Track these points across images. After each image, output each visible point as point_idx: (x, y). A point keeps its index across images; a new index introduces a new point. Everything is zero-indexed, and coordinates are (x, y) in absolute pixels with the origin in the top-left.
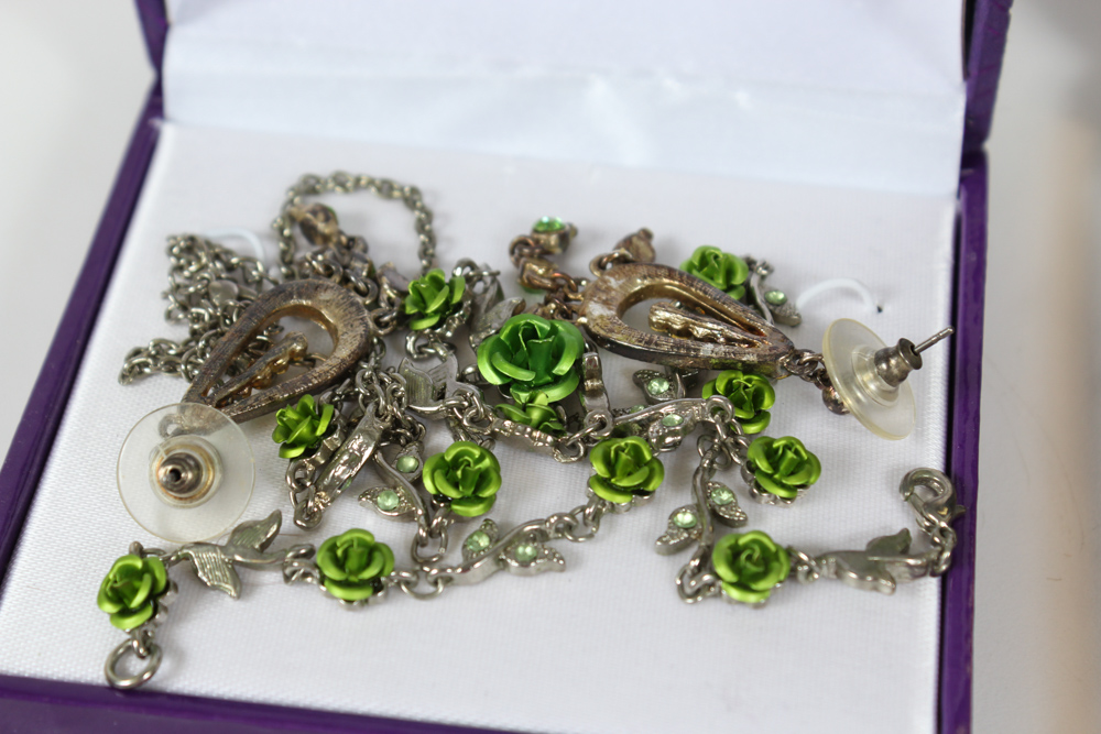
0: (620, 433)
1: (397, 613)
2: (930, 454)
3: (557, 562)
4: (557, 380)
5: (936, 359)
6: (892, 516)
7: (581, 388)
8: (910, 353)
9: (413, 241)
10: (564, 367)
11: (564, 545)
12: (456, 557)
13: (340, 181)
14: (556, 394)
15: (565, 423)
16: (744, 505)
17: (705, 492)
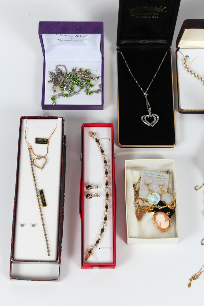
0: (81, 84)
1: (69, 98)
2: (101, 83)
3: (78, 94)
4: (77, 81)
5: (101, 78)
6: (98, 88)
7: (78, 82)
8: (99, 77)
9: (65, 70)
10: (77, 80)
11: (78, 92)
12: (72, 94)
13: (59, 65)
14: (77, 82)
15: (77, 84)
16: (89, 88)
17: (87, 88)
